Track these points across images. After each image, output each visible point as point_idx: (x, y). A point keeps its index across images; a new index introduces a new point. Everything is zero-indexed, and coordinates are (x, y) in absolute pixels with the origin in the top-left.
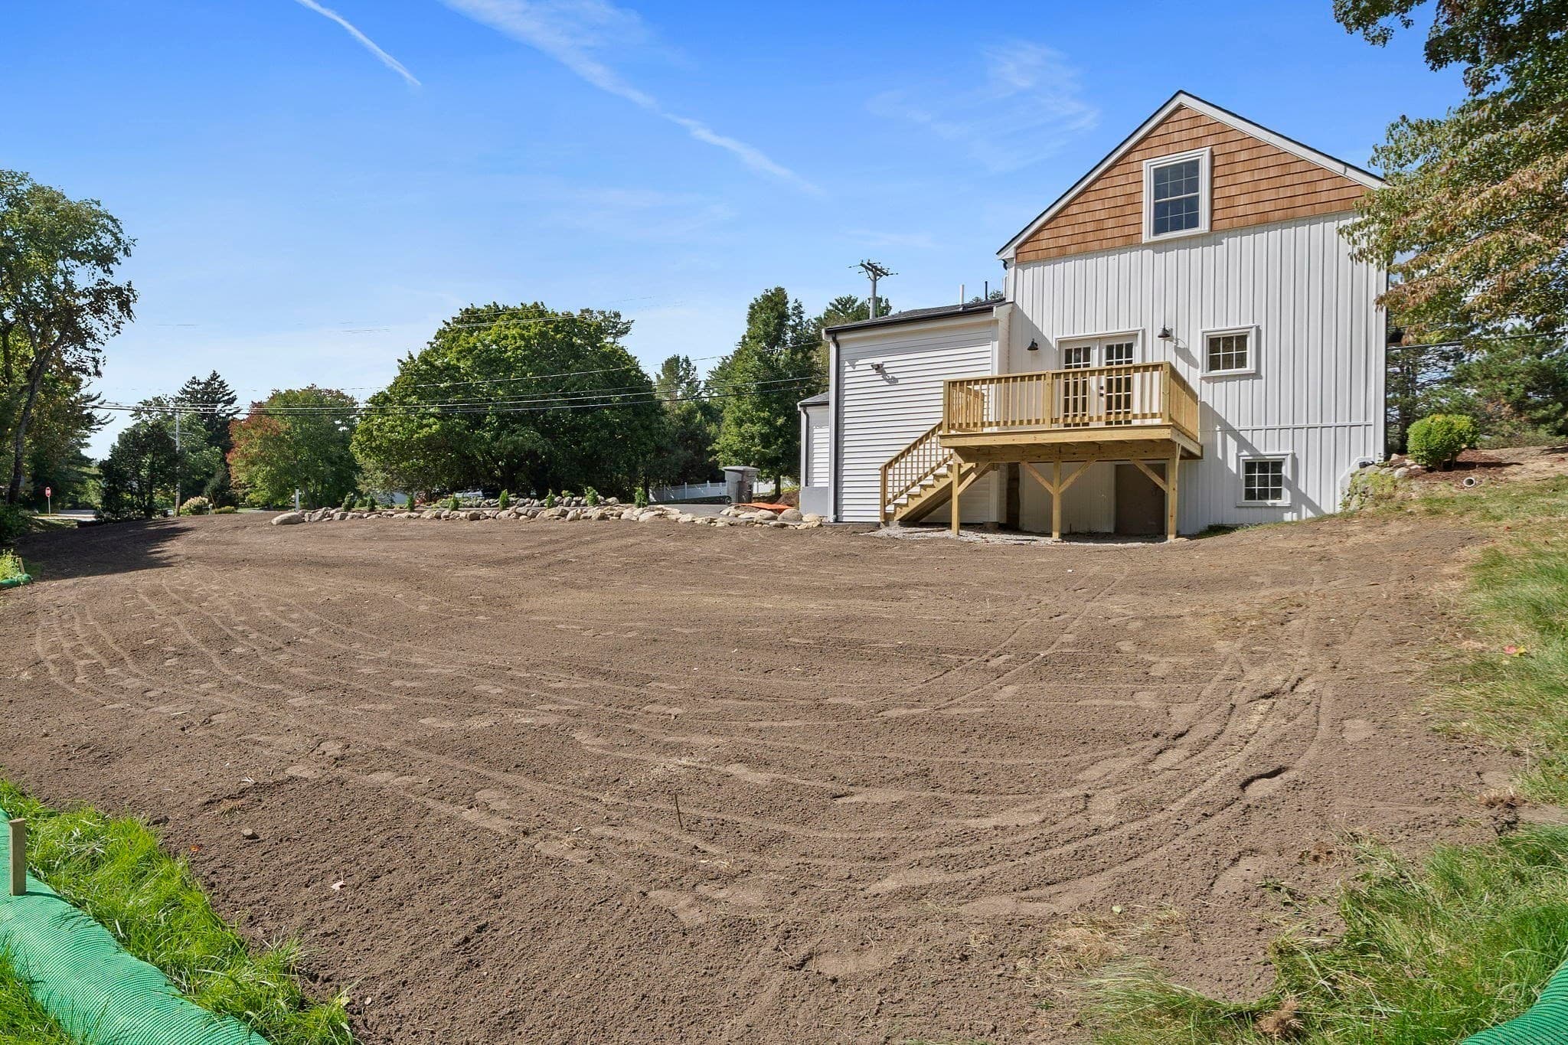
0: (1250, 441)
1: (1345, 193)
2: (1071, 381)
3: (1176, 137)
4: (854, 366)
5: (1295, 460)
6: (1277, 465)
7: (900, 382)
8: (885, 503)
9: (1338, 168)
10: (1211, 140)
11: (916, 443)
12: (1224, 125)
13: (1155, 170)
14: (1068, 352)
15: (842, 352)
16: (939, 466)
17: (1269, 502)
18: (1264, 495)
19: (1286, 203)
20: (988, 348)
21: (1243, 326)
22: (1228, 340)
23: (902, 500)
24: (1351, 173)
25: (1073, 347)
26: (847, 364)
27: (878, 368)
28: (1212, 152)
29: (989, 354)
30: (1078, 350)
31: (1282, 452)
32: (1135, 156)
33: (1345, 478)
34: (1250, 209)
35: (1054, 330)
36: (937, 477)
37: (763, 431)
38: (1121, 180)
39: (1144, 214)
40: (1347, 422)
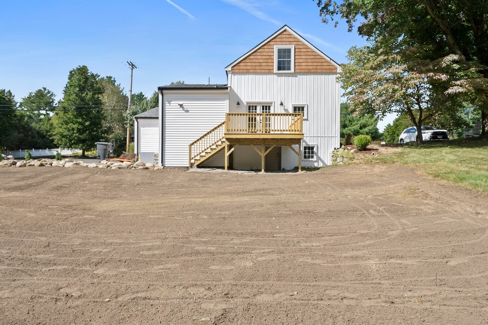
0: (305, 140)
1: (330, 67)
2: (251, 117)
3: (285, 40)
4: (170, 104)
5: (317, 147)
6: (313, 148)
7: (190, 112)
8: (190, 159)
9: (329, 59)
10: (295, 43)
11: (204, 136)
12: (298, 39)
13: (278, 49)
14: (249, 107)
15: (164, 98)
16: (213, 145)
17: (311, 159)
18: (309, 157)
19: (315, 67)
20: (225, 102)
21: (303, 104)
22: (299, 108)
23: (198, 158)
24: (332, 62)
25: (251, 105)
26: (167, 102)
27: (181, 106)
28: (295, 47)
29: (225, 105)
30: (253, 106)
31: (314, 144)
32: (271, 43)
33: (330, 152)
34: (305, 67)
35: (245, 99)
36: (212, 149)
37: (79, 127)
38: (266, 50)
39: (274, 63)
40: (331, 136)
